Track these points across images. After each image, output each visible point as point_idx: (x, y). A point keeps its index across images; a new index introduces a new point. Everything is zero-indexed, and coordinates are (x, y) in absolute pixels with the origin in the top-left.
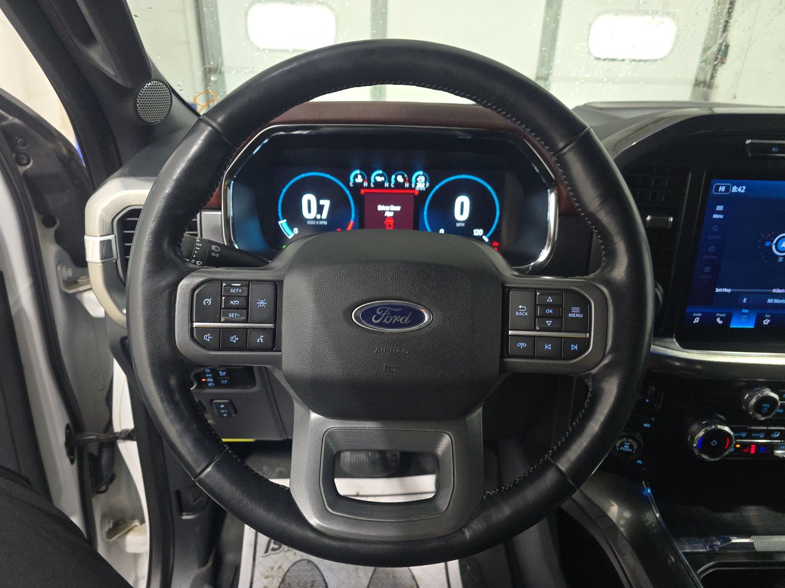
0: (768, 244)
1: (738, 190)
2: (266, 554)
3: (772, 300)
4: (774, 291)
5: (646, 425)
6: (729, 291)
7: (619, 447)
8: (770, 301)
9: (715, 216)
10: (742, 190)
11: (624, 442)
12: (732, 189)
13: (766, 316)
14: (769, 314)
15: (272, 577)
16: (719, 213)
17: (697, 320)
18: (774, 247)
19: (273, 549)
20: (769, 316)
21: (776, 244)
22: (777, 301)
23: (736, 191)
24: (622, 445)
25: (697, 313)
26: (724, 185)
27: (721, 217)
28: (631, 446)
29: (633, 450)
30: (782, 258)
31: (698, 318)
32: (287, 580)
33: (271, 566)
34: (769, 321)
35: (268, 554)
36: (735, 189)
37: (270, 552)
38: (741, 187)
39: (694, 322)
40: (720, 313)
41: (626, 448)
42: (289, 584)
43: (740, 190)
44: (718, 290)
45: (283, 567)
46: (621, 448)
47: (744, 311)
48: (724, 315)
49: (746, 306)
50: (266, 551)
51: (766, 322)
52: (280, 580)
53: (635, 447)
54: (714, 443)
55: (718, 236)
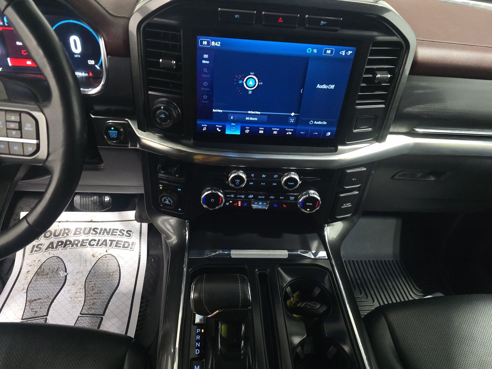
0: (240, 82)
1: (216, 44)
2: (31, 254)
3: (249, 118)
4: (249, 112)
5: (179, 190)
6: (221, 111)
7: (164, 202)
8: (247, 118)
9: (204, 62)
10: (218, 44)
11: (166, 199)
12: (211, 43)
13: (246, 127)
14: (248, 127)
15: (34, 265)
16: (206, 59)
17: (205, 129)
18: (245, 84)
19: (36, 251)
20: (248, 128)
21: (246, 82)
22: (251, 119)
23: (215, 45)
24: (165, 200)
25: (204, 124)
26: (206, 41)
27: (208, 62)
28: (169, 201)
29: (171, 203)
30: (251, 92)
31: (205, 128)
32: (43, 267)
33: (34, 260)
34: (248, 131)
35: (33, 253)
36: (213, 43)
37: (33, 252)
38: (217, 42)
39: (203, 130)
40: (219, 125)
41: (167, 202)
42: (43, 270)
43: (217, 44)
44: (214, 111)
45: (41, 261)
46: (165, 202)
47: (233, 124)
48: (221, 126)
49: (233, 121)
50: (31, 252)
51: (247, 131)
52: (38, 267)
53: (172, 202)
54: (212, 200)
55: (208, 75)
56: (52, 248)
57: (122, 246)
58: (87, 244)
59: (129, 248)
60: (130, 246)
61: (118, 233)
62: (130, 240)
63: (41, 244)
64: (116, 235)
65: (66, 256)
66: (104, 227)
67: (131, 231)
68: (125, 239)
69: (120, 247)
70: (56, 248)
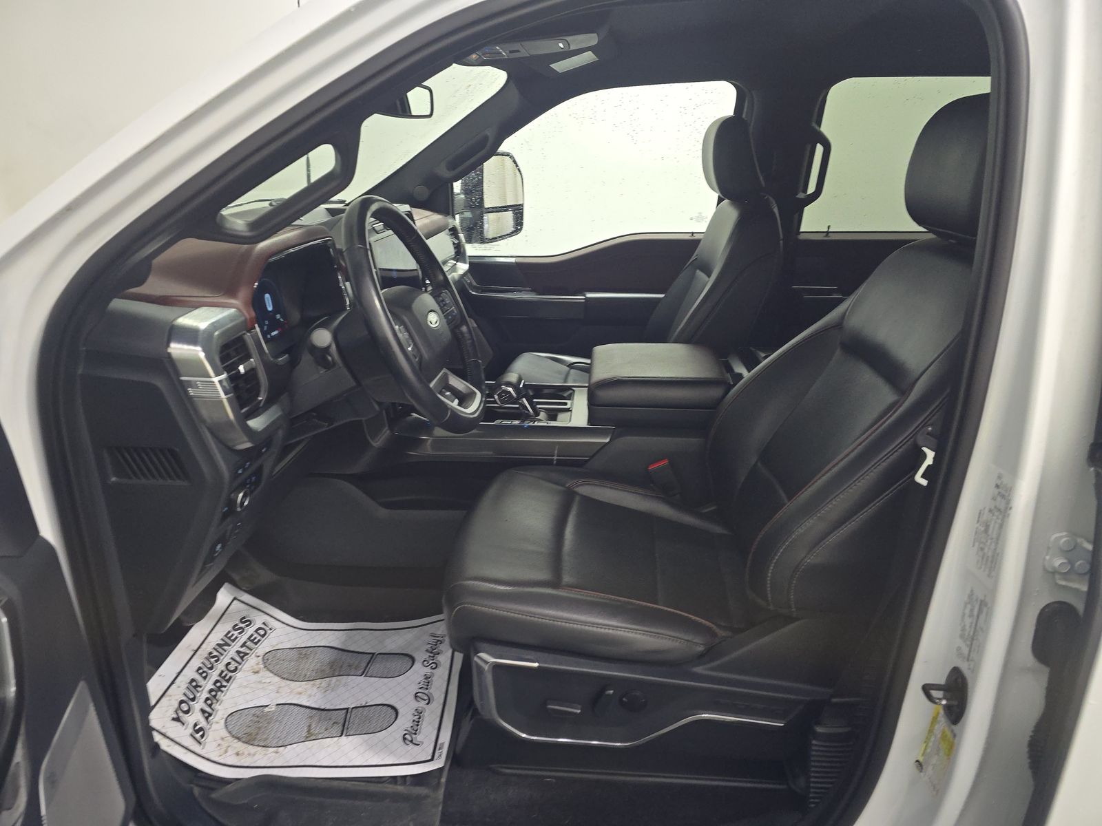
15: (229, 746)
33: (216, 745)
42: (246, 734)
45: (223, 735)
50: (200, 743)
56: (210, 715)
57: (259, 638)
58: (230, 674)
59: (269, 632)
60: (267, 629)
61: (236, 633)
62: (258, 624)
63: (196, 725)
64: (236, 638)
65: (236, 704)
66: (213, 645)
67: (244, 618)
68: (250, 631)
69: (259, 641)
70: (213, 710)
